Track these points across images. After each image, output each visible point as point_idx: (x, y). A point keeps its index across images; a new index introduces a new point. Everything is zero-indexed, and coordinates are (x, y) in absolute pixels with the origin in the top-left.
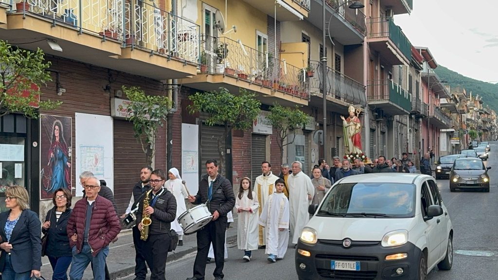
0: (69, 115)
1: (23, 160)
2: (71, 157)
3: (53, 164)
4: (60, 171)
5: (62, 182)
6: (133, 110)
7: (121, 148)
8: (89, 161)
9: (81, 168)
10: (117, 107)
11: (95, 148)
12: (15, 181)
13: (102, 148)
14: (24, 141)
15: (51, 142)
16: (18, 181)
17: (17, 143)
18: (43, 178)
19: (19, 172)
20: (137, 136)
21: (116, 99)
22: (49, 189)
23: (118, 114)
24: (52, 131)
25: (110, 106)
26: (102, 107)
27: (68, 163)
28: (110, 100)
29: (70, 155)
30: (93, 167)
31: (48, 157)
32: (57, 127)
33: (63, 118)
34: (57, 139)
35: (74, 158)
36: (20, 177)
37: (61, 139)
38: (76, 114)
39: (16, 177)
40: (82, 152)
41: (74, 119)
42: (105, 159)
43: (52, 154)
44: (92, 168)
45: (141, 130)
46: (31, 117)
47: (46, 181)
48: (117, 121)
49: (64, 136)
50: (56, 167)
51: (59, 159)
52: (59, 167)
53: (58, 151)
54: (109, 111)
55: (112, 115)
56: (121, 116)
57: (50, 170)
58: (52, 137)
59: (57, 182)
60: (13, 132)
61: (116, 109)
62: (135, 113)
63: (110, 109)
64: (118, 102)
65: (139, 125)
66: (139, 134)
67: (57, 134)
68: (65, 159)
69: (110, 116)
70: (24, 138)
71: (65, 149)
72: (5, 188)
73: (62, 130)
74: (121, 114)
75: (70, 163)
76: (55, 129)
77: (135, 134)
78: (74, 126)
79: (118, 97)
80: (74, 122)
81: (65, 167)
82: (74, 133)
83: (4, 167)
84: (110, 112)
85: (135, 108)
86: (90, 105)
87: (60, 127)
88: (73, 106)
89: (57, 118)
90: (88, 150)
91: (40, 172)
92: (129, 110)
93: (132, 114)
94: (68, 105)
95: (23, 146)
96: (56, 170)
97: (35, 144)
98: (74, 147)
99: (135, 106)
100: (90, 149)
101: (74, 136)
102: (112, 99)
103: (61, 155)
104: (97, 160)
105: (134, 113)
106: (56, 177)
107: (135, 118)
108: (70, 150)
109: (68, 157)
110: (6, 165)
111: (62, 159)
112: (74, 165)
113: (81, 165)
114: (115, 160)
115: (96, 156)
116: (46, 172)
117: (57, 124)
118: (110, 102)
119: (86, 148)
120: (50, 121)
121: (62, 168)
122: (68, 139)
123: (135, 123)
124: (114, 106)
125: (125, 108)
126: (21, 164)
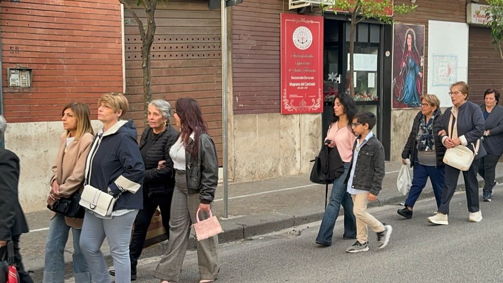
0: (422, 23)
1: (376, 70)
2: (423, 67)
3: (405, 74)
4: (411, 81)
5: (414, 92)
6: (491, 15)
7: (477, 57)
8: (441, 71)
9: (433, 78)
10: (473, 13)
11: (449, 58)
12: (369, 90)
13: (456, 57)
14: (377, 51)
15: (403, 51)
16: (371, 91)
17: (370, 53)
18: (395, 87)
19: (372, 82)
20: (495, 42)
21: (473, 5)
22: (400, 99)
23: (474, 20)
24: (404, 40)
25: (466, 12)
26: (457, 13)
27: (420, 73)
28: (466, 5)
29: (422, 64)
30: (445, 77)
31: (400, 66)
32: (409, 36)
33: (416, 26)
34: (410, 49)
35: (426, 67)
36: (373, 86)
37: (413, 48)
38: (430, 21)
39: (369, 86)
40: (435, 61)
41: (427, 27)
42: (458, 69)
43: (404, 64)
44: (445, 79)
45: (500, 35)
46: (385, 22)
47: (398, 91)
48: (473, 28)
49: (416, 44)
50: (408, 77)
51: (411, 69)
52: (411, 77)
53: (410, 60)
54: (464, 17)
55: (468, 22)
56: (477, 22)
57: (402, 79)
58: (404, 46)
59: (408, 91)
60: (367, 41)
61: (472, 16)
62: (495, 17)
63: (466, 15)
64: (474, 8)
65: (498, 30)
66: (497, 40)
67: (409, 44)
68: (417, 69)
69: (466, 22)
70: (377, 48)
71: (417, 58)
72: (359, 97)
73: (415, 39)
74: (477, 21)
75: (422, 73)
76: (407, 38)
77: (493, 41)
78: (427, 34)
79: (475, 2)
80: (427, 31)
81: (417, 76)
82: (427, 42)
83: (359, 76)
84: (466, 19)
85: (494, 11)
86: (444, 12)
87: (412, 36)
88: (427, 13)
89: (410, 27)
90: (441, 60)
91: (392, 82)
92: (488, 14)
93: (491, 19)
94: (421, 13)
95: (376, 56)
96: (407, 80)
97: (388, 54)
98: (426, 57)
99: (494, 10)
100: (443, 59)
101: (427, 45)
102: (468, 5)
103: (413, 64)
104: (450, 70)
105: (493, 17)
106: (407, 87)
107: (495, 23)
108: (422, 60)
109: (420, 67)
110: (360, 75)
111: (414, 68)
112: (426, 75)
113: (433, 75)
114: (469, 71)
115: (448, 66)
116: (398, 82)
117: (410, 33)
118: (466, 8)
119: (439, 57)
120: (403, 30)
121: (414, 78)
122: (421, 48)
123: (494, 29)
124: (470, 12)
125: (483, 13)
126: (373, 74)
